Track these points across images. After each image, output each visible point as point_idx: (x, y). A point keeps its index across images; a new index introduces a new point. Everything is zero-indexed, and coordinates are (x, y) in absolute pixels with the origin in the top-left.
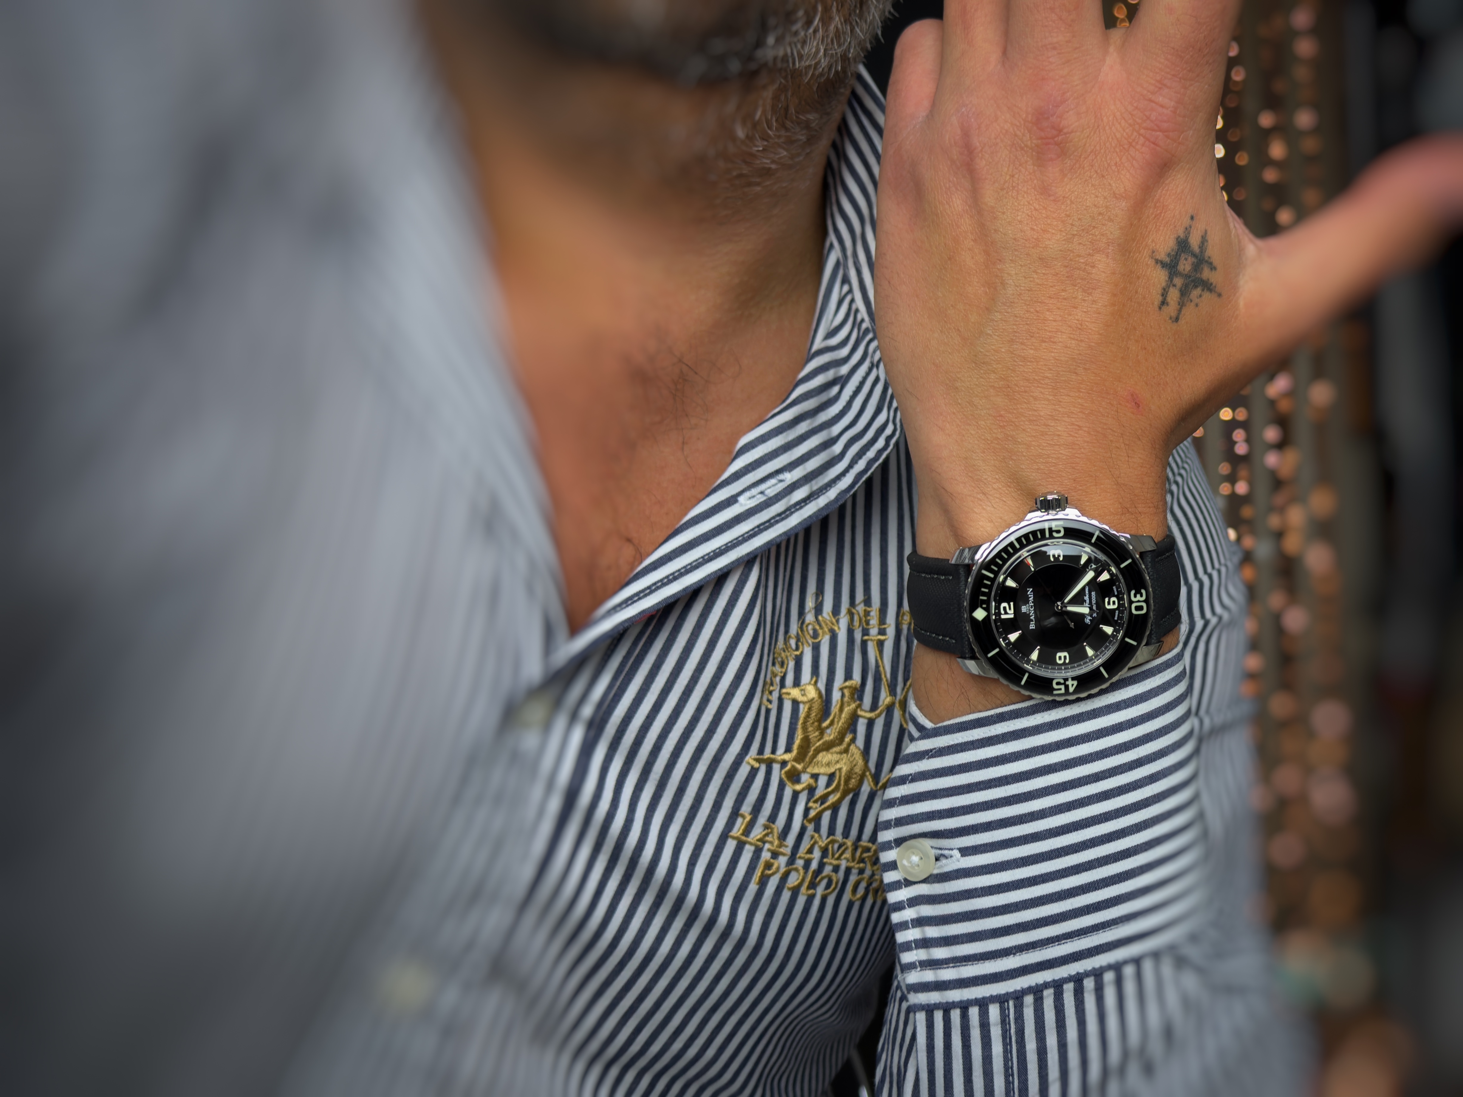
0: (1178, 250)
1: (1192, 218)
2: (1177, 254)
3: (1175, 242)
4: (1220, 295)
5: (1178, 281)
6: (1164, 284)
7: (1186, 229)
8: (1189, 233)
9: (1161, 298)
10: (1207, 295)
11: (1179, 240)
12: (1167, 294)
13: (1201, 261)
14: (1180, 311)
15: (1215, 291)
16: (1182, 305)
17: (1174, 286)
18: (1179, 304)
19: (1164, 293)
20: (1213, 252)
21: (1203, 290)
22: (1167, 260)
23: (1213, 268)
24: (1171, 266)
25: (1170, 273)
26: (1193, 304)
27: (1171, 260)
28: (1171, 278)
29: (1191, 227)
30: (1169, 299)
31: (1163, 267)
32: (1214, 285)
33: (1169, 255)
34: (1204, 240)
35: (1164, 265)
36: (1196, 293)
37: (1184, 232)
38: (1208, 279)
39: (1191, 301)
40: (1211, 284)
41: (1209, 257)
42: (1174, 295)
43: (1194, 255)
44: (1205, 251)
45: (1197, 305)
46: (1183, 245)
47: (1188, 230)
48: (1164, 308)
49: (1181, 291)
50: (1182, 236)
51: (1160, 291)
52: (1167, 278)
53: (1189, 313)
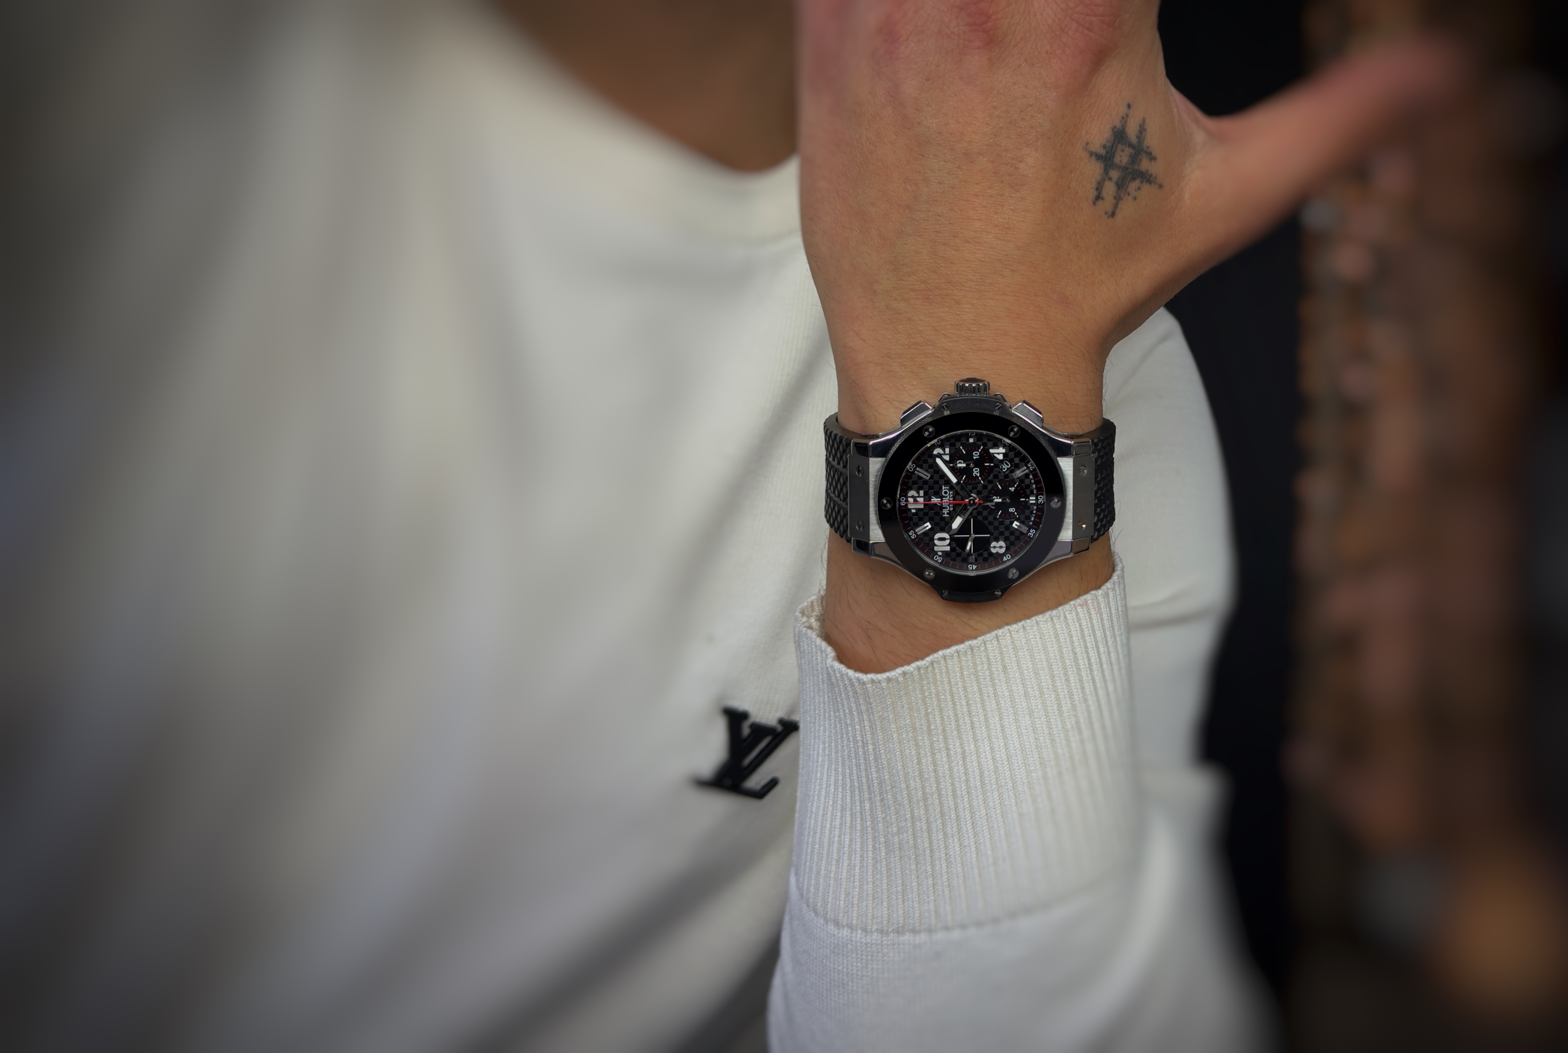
0: (1115, 140)
1: (1129, 106)
2: (1113, 146)
3: (1111, 133)
4: (1161, 186)
5: (1115, 174)
6: (1098, 178)
7: (1123, 118)
8: (1126, 122)
9: (1095, 193)
10: (1146, 187)
11: (1115, 130)
12: (1102, 188)
13: (1139, 151)
14: (1116, 206)
15: (1155, 183)
16: (1118, 199)
17: (1110, 179)
18: (1115, 198)
19: (1099, 188)
20: (1152, 141)
21: (1142, 182)
22: (1102, 152)
23: (1152, 158)
24: (1106, 159)
25: (1106, 165)
26: (1130, 198)
27: (1107, 152)
28: (1106, 171)
29: (1127, 116)
30: (1104, 193)
31: (1098, 159)
32: (1154, 176)
33: (1104, 147)
34: (1142, 129)
35: (1099, 157)
36: (1133, 186)
37: (1121, 122)
38: (1147, 171)
39: (1129, 194)
40: (1151, 175)
41: (1148, 147)
42: (1109, 189)
43: (1131, 145)
44: (1144, 141)
45: (1135, 198)
46: (1119, 135)
47: (1125, 119)
48: (1100, 203)
49: (1117, 183)
50: (1118, 125)
51: (1094, 185)
52: (1102, 171)
53: (1127, 207)
